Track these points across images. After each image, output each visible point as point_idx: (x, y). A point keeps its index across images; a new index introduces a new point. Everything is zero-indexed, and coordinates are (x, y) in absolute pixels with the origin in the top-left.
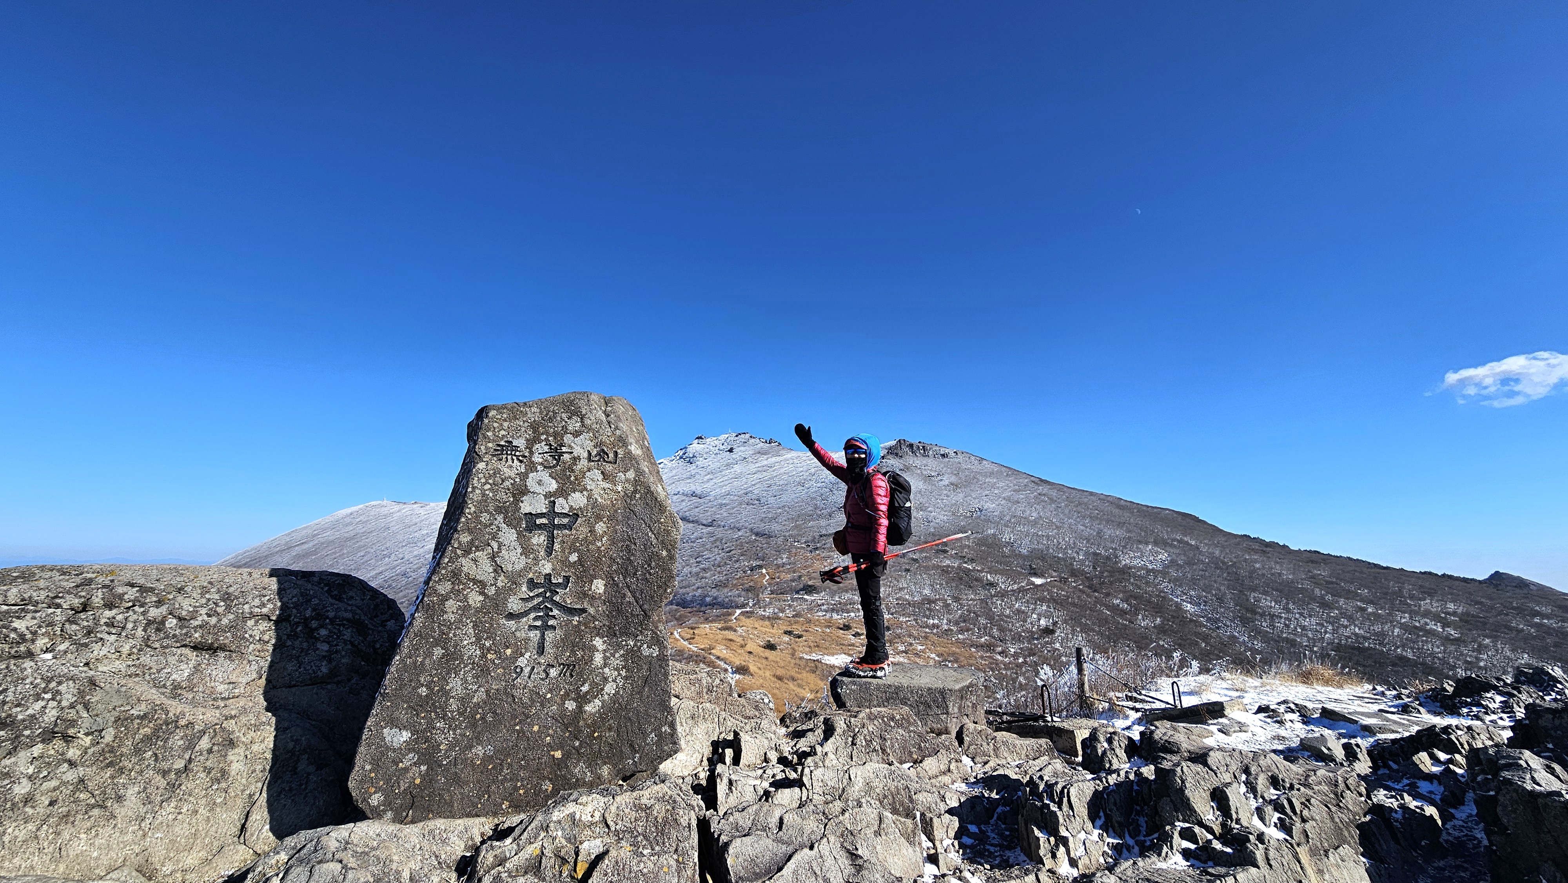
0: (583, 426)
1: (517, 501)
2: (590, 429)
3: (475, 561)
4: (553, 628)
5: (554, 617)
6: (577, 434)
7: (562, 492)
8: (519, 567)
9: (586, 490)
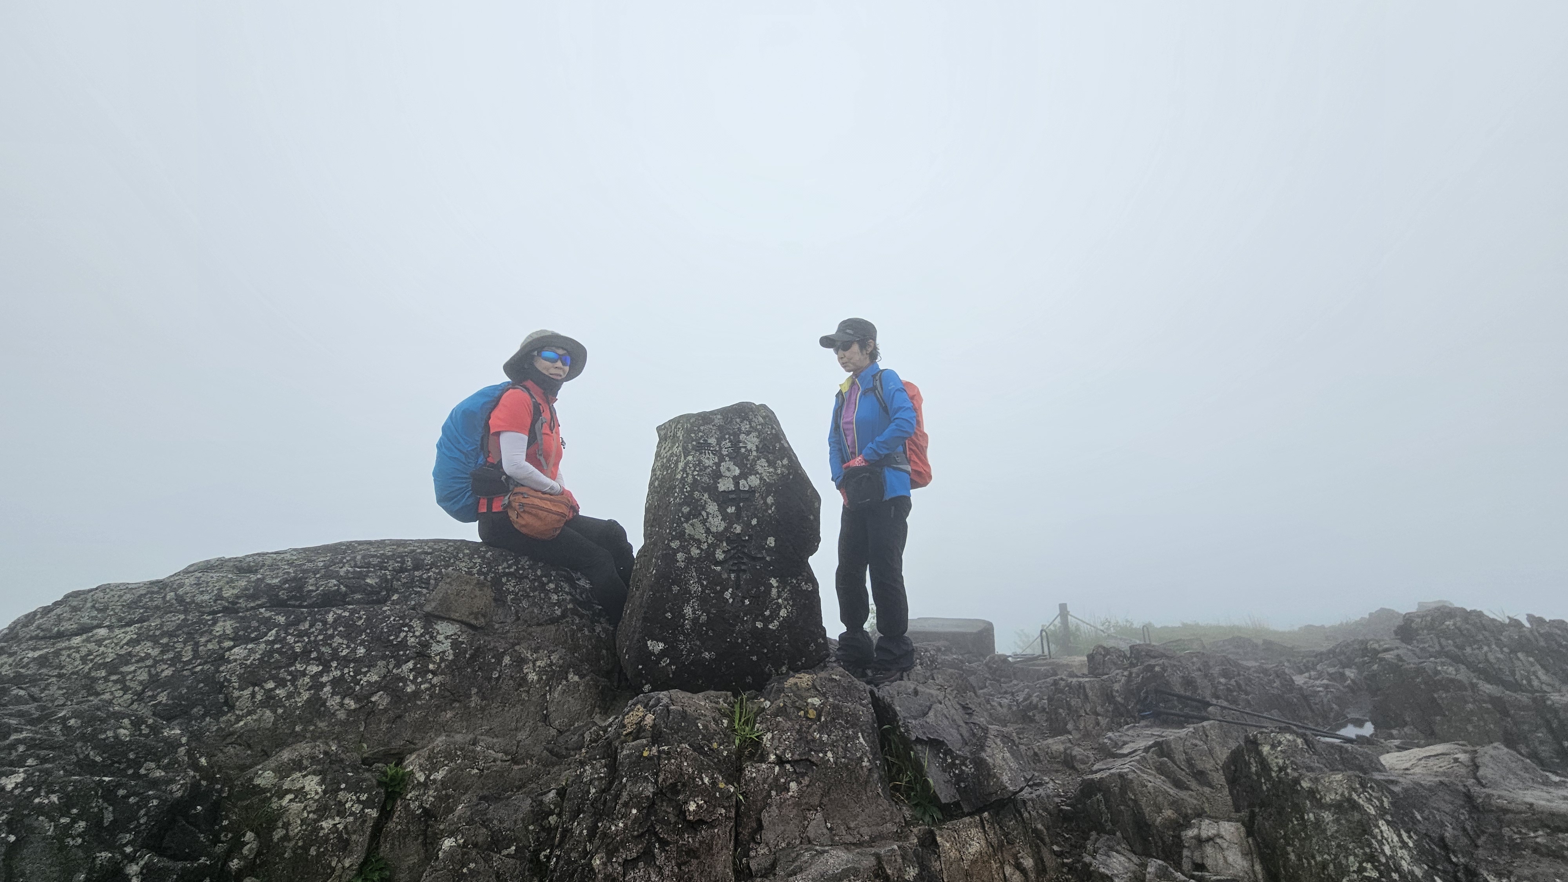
0: (751, 427)
1: (716, 483)
2: (756, 430)
3: (692, 525)
4: (744, 571)
5: (744, 564)
6: (748, 433)
7: (744, 475)
8: (721, 529)
9: (758, 473)
